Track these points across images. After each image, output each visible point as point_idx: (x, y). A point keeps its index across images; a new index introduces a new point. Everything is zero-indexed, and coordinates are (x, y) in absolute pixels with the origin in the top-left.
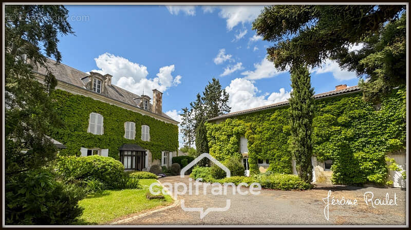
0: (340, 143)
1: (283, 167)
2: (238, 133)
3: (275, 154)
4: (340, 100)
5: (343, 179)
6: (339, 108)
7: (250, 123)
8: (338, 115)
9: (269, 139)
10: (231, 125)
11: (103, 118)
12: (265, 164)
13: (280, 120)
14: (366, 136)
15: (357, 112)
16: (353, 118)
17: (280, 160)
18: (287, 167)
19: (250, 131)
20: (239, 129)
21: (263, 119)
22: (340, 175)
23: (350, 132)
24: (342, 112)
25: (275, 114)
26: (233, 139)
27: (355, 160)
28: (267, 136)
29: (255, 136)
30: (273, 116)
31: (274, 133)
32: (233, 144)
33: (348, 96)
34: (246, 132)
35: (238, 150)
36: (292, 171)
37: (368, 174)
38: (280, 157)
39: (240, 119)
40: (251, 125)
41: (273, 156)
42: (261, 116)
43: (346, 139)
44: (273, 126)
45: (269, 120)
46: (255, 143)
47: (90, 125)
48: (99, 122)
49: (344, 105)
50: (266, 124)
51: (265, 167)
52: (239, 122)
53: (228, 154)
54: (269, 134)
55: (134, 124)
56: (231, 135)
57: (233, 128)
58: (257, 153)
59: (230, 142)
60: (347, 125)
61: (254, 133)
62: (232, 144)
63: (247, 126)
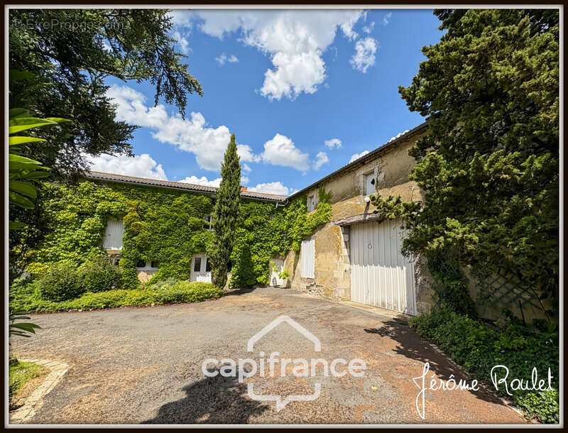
0: (243, 246)
1: (180, 272)
2: (109, 213)
3: (172, 253)
4: (248, 203)
5: (240, 283)
6: (247, 211)
7: (136, 202)
8: (246, 218)
9: (166, 232)
10: (94, 196)
12: (148, 267)
13: (186, 209)
14: (261, 241)
15: (259, 218)
16: (255, 223)
17: (176, 262)
18: (185, 272)
19: (136, 214)
20: (114, 207)
21: (160, 202)
22: (238, 278)
23: (252, 236)
24: (248, 216)
25: (181, 198)
26: (93, 221)
27: (251, 262)
28: (164, 226)
29: (143, 223)
30: (178, 201)
31: (175, 225)
32: (92, 231)
33: (255, 201)
34: (127, 213)
35: (98, 243)
36: (189, 276)
37: (258, 276)
38: (179, 257)
39: (115, 189)
40: (138, 205)
41: (168, 256)
42: (159, 195)
43: (247, 242)
44: (175, 214)
45: (170, 204)
46: (140, 235)
49: (251, 208)
50: (164, 209)
51: (148, 273)
52: (113, 194)
53: (73, 249)
54: (167, 224)
56: (87, 214)
57: (98, 202)
58: (141, 250)
59: (83, 226)
60: (250, 229)
61: (142, 219)
62: (89, 231)
63: (131, 206)
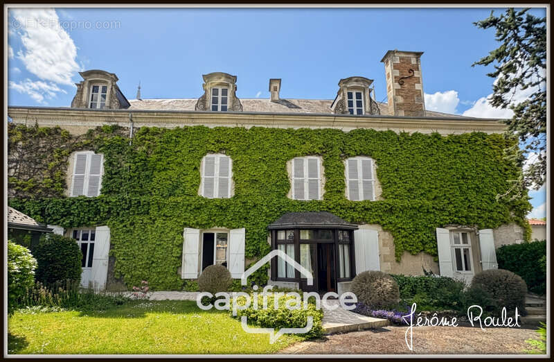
11: (230, 161)
47: (203, 181)
48: (223, 172)
55: (319, 160)
